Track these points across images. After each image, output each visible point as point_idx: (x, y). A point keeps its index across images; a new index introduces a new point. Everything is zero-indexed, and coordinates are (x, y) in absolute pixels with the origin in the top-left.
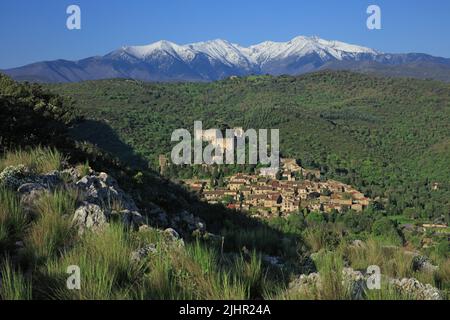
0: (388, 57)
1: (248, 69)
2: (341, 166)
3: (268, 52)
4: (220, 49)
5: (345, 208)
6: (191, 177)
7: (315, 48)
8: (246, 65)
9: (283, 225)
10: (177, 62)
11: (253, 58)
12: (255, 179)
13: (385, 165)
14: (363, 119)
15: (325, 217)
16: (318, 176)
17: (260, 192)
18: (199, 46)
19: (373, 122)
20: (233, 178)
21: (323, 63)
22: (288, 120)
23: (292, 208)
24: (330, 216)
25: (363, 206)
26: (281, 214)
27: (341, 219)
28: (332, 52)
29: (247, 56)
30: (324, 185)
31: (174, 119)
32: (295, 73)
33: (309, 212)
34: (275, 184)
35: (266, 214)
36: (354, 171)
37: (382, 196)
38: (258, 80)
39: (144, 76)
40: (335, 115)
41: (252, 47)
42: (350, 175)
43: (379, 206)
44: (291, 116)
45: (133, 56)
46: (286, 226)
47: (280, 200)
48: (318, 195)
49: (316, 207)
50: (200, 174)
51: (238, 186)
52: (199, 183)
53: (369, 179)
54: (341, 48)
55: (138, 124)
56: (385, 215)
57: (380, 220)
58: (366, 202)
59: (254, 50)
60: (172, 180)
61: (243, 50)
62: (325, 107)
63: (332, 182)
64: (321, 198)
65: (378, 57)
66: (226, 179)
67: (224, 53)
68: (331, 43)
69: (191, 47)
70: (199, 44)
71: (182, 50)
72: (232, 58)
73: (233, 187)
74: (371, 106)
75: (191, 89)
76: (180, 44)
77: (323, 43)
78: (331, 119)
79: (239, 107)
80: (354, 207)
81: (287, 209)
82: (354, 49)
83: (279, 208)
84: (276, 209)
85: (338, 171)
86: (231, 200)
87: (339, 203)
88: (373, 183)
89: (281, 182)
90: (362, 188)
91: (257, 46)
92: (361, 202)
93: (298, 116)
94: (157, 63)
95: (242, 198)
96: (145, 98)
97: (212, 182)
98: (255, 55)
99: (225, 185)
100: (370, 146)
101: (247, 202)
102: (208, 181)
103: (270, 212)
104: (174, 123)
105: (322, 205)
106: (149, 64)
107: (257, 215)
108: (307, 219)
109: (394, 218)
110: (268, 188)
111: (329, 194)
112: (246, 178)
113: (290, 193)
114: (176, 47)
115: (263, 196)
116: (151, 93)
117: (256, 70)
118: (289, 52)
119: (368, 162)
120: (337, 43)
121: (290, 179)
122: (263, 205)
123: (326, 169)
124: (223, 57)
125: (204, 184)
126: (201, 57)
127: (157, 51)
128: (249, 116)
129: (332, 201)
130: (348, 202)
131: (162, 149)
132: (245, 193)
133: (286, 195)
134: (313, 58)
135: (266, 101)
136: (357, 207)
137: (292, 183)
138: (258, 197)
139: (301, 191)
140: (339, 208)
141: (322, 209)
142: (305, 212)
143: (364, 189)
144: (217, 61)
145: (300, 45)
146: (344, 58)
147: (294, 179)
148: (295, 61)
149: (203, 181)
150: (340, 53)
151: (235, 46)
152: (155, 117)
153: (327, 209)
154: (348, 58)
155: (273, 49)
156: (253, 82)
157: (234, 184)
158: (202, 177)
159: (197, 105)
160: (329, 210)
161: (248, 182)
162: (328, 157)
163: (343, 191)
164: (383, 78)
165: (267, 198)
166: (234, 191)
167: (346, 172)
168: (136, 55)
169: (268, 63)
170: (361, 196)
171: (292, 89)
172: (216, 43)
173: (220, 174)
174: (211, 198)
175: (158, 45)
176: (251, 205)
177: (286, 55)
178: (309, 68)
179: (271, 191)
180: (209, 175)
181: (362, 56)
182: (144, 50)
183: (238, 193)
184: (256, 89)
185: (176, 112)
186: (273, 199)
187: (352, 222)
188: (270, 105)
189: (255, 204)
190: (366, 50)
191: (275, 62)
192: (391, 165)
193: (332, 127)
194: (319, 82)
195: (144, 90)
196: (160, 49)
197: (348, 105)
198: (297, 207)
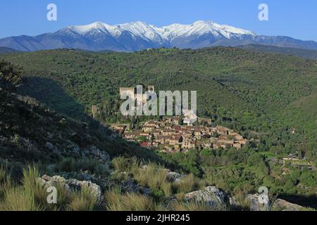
0: (263, 38)
1: (161, 43)
2: (227, 116)
3: (175, 32)
4: (142, 28)
5: (229, 146)
6: (115, 122)
7: (211, 30)
8: (160, 40)
9: (183, 158)
10: (108, 37)
11: (165, 36)
12: (163, 124)
13: (259, 115)
14: (244, 82)
15: (214, 153)
16: (210, 123)
17: (167, 133)
18: (124, 26)
19: (252, 84)
20: (146, 123)
21: (215, 41)
22: (189, 82)
23: (189, 146)
24: (217, 152)
25: (242, 145)
26: (181, 150)
27: (226, 154)
28: (223, 33)
29: (161, 34)
30: (214, 129)
31: (104, 79)
32: (195, 47)
33: (202, 148)
34: (178, 128)
35: (170, 150)
36: (236, 119)
37: (256, 138)
38: (168, 51)
39: (84, 47)
40: (224, 79)
41: (164, 27)
42: (233, 122)
43: (253, 145)
44: (191, 79)
45: (76, 33)
46: (185, 158)
47: (181, 140)
48: (209, 137)
49: (208, 145)
50: (122, 120)
51: (150, 129)
52: (121, 126)
53: (246, 126)
54: (230, 30)
55: (77, 82)
56: (257, 151)
57: (253, 155)
58: (244, 142)
59: (166, 29)
60: (101, 123)
61: (157, 29)
62: (217, 73)
63: (219, 127)
64: (211, 139)
65: (256, 37)
66: (141, 124)
67: (143, 31)
68: (222, 27)
69: (119, 26)
70: (125, 24)
71: (112, 29)
72: (149, 35)
73: (146, 130)
74: (250, 73)
75: (117, 57)
76: (111, 25)
77: (217, 26)
78: (220, 82)
79: (154, 71)
80: (235, 145)
81: (186, 146)
82: (239, 31)
83: (180, 146)
84: (178, 146)
85: (225, 119)
86: (145, 140)
87: (224, 142)
88: (250, 128)
89: (182, 127)
90: (242, 132)
91: (168, 27)
92: (241, 141)
93: (196, 78)
94: (93, 37)
95: (153, 138)
96: (83, 64)
97: (131, 126)
98: (167, 34)
99: (140, 128)
100: (248, 102)
101: (157, 141)
102: (128, 125)
103: (173, 149)
104: (104, 82)
105: (212, 144)
106: (88, 38)
107: (164, 151)
108: (201, 154)
109: (263, 154)
110: (172, 131)
111: (218, 136)
112: (156, 124)
113: (189, 135)
114: (107, 27)
115: (169, 137)
116: (87, 60)
117: (166, 44)
118: (191, 31)
119: (247, 113)
120: (227, 26)
121: (188, 125)
122: (168, 143)
123: (216, 117)
124: (143, 34)
125: (125, 127)
126: (126, 34)
127: (93, 29)
128: (160, 78)
129: (219, 141)
130: (231, 142)
131: (95, 101)
132: (155, 134)
133: (185, 136)
134: (209, 36)
135: (173, 67)
136: (237, 146)
137: (190, 127)
138: (165, 138)
139: (197, 134)
140: (224, 146)
141: (212, 147)
142: (200, 149)
143: (243, 133)
144: (138, 37)
145: (200, 27)
146: (232, 38)
147: (192, 125)
148: (196, 38)
149: (124, 125)
150: (228, 34)
151: (152, 26)
152: (90, 77)
153: (216, 147)
154: (234, 37)
155: (179, 30)
156: (164, 53)
157: (147, 128)
158: (124, 122)
159: (122, 69)
160: (217, 147)
161: (157, 126)
162: (218, 109)
163: (228, 133)
164: (258, 53)
165: (171, 138)
166: (147, 133)
167: (230, 120)
168: (78, 32)
169: (175, 39)
170: (239, 137)
171: (193, 59)
172: (137, 24)
173: (137, 121)
174: (129, 137)
175: (94, 25)
176: (159, 143)
177: (189, 34)
178: (207, 44)
179: (175, 133)
180: (129, 120)
181: (245, 36)
182: (84, 29)
183: (150, 134)
184: (166, 58)
185: (106, 74)
186: (176, 139)
187: (233, 156)
188: (176, 70)
189: (162, 142)
190: (247, 32)
191: (181, 39)
192: (263, 116)
193: (222, 87)
194: (213, 54)
195: (82, 58)
196: (96, 28)
197: (233, 71)
198: (194, 145)
